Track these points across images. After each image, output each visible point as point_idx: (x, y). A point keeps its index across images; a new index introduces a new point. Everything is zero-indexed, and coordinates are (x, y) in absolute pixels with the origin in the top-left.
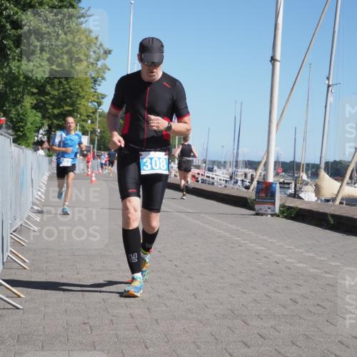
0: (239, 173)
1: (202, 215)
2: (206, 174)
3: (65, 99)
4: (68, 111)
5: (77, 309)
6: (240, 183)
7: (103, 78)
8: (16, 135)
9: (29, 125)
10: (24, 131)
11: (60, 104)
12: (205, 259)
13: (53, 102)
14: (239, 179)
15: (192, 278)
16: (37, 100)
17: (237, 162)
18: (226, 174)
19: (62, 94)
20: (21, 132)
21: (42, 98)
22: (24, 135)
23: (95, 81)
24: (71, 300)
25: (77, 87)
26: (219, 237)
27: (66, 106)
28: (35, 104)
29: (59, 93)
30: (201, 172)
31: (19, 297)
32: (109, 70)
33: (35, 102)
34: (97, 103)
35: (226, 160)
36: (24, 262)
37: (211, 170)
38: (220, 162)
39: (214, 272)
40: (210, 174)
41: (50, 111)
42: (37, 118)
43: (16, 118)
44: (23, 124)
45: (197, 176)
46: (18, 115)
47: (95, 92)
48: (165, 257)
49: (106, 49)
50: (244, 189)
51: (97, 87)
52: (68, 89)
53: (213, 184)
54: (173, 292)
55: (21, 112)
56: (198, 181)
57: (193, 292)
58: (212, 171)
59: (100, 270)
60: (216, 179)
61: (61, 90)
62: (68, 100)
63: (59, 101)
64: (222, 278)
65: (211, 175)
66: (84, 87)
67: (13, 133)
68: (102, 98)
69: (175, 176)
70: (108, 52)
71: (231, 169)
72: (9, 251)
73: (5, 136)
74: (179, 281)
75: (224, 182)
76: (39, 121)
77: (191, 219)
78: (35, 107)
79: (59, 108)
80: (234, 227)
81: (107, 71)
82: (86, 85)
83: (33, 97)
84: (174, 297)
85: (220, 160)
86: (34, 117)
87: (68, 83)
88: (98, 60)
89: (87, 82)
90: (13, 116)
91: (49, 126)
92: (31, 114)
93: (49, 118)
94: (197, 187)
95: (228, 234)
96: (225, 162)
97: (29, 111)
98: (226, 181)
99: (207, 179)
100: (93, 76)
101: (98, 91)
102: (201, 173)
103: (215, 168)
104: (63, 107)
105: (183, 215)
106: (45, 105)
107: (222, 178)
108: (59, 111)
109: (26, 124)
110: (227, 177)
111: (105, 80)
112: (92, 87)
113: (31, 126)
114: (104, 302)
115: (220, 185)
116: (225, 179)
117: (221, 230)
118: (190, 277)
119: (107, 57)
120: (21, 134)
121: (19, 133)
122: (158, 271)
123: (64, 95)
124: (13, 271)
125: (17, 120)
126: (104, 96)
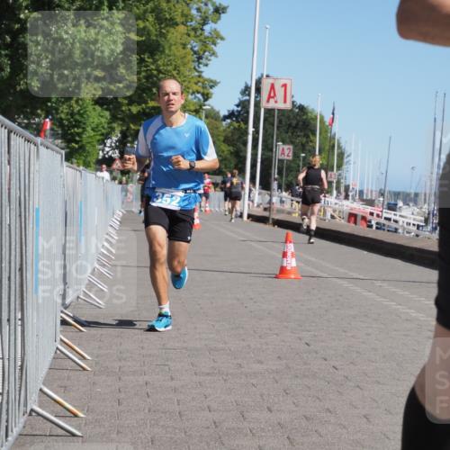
1: (379, 283)
2: (385, 215)
3: (150, 89)
4: (154, 108)
5: (171, 438)
7: (214, 54)
8: (68, 147)
9: (90, 132)
10: (81, 141)
11: (140, 97)
12: (384, 357)
15: (361, 389)
18: (418, 214)
19: (144, 80)
20: (77, 142)
22: (82, 148)
23: (200, 58)
24: (162, 423)
25: (170, 68)
26: (407, 320)
27: (152, 100)
28: (100, 98)
29: (139, 79)
30: (376, 210)
31: (76, 416)
32: (222, 39)
34: (203, 95)
36: (83, 358)
37: (392, 207)
38: (408, 195)
39: (398, 380)
40: (391, 215)
41: (124, 108)
42: (103, 120)
43: (68, 120)
44: (80, 130)
45: (369, 217)
46: (72, 114)
47: (199, 76)
48: (316, 353)
49: (217, 4)
52: (155, 72)
53: (396, 230)
54: (330, 412)
55: (77, 108)
56: (371, 226)
57: (364, 412)
58: (394, 210)
59: (208, 374)
60: (401, 223)
61: (143, 74)
63: (139, 92)
65: (393, 217)
66: (182, 68)
67: (63, 145)
68: (211, 87)
69: (333, 217)
70: (219, 11)
71: (426, 206)
72: (58, 339)
73: (53, 150)
74: (341, 394)
75: (415, 228)
76: (106, 126)
77: (358, 289)
78: (100, 102)
79: (139, 104)
80: (432, 303)
81: (219, 41)
82: (184, 65)
84: (333, 420)
85: (408, 191)
87: (155, 61)
88: (204, 24)
89: (186, 60)
90: (63, 116)
91: (122, 132)
92: (93, 114)
93: (122, 119)
94: (370, 236)
96: (416, 195)
97: (90, 108)
98: (418, 227)
99: (386, 222)
100: (196, 49)
101: (204, 75)
102: (375, 213)
103: (400, 204)
104: (146, 103)
105: (345, 283)
107: (412, 222)
108: (139, 108)
109: (84, 129)
110: (420, 220)
111: (216, 56)
112: (195, 68)
113: (92, 133)
114: (216, 427)
115: (408, 233)
116: (416, 223)
117: (410, 308)
118: (358, 386)
119: (219, 18)
120: (77, 146)
121: (74, 144)
122: (305, 376)
123: (147, 81)
124: (66, 374)
125: (70, 122)
126: (213, 84)
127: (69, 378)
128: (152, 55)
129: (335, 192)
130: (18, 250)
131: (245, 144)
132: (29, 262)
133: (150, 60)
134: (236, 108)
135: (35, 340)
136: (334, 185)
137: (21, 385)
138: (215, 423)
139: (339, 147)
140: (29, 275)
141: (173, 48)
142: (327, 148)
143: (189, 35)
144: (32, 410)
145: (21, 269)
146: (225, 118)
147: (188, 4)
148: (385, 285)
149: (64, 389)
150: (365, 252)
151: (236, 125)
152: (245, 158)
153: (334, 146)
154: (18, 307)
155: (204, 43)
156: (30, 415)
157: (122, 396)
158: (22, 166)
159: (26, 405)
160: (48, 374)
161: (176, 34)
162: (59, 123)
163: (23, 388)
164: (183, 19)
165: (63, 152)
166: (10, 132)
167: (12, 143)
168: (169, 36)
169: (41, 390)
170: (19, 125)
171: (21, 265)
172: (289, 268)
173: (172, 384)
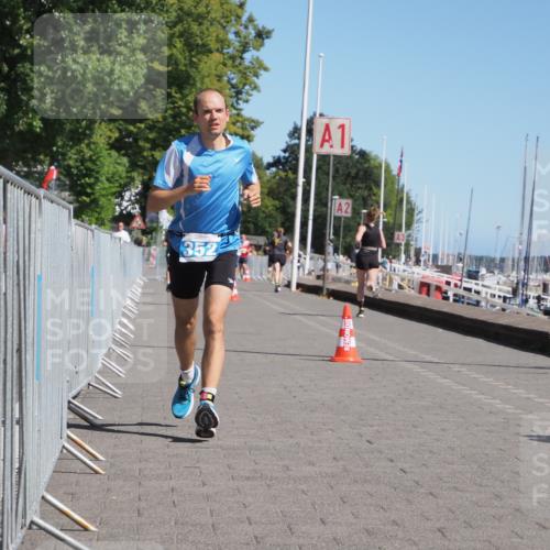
0: (531, 283)
1: (456, 368)
2: (465, 285)
3: (178, 130)
6: (532, 302)
7: (256, 88)
8: (78, 201)
10: (93, 194)
11: (166, 140)
13: (151, 136)
14: (532, 294)
15: (435, 497)
16: (120, 131)
17: (527, 259)
18: (505, 284)
19: (170, 120)
20: (88, 195)
21: (131, 128)
22: (95, 202)
23: (239, 93)
24: (191, 538)
26: (491, 412)
28: (117, 140)
29: (165, 118)
30: (453, 279)
31: (86, 529)
32: (266, 69)
33: (117, 135)
35: (504, 256)
36: (95, 459)
37: (473, 275)
38: (493, 260)
39: (481, 486)
40: (471, 284)
41: (145, 154)
42: (120, 168)
43: (77, 168)
44: (92, 180)
45: (445, 287)
46: (83, 161)
47: (238, 115)
48: (381, 452)
49: (260, 27)
50: (541, 316)
51: (242, 105)
52: (184, 110)
53: (478, 304)
54: (397, 524)
55: (88, 154)
56: (447, 298)
57: (438, 525)
58: (476, 279)
59: (248, 478)
60: (483, 295)
61: (170, 112)
62: (183, 132)
63: (164, 134)
64: (498, 497)
65: (474, 287)
67: (72, 198)
68: (253, 128)
69: (400, 287)
70: (262, 35)
71: (514, 274)
72: (65, 436)
73: (58, 204)
74: (410, 502)
75: (501, 300)
76: (124, 175)
77: (431, 375)
78: (117, 146)
80: (521, 392)
81: (262, 72)
83: (111, 126)
84: (400, 534)
86: (113, 164)
87: (184, 97)
88: (244, 51)
90: (71, 163)
91: (144, 183)
92: (108, 160)
93: (144, 167)
94: (445, 310)
95: (509, 409)
96: (502, 260)
97: (105, 153)
98: (505, 299)
99: (465, 293)
100: (234, 81)
101: (243, 113)
102: (453, 282)
103: (483, 271)
105: (416, 368)
106: (136, 140)
107: (497, 293)
109: (97, 179)
110: (507, 290)
111: (259, 91)
112: (232, 106)
113: (107, 185)
114: (258, 542)
115: (493, 306)
116: (502, 294)
117: (494, 398)
118: (431, 494)
119: (262, 45)
120: (87, 200)
121: (84, 198)
122: (366, 481)
123: (175, 120)
124: (73, 478)
125: (80, 171)
126: (255, 124)
127: (77, 483)
128: (180, 88)
129: (403, 257)
130: (16, 327)
131: (294, 197)
132: (29, 340)
133: (178, 95)
134: (282, 154)
135: (36, 435)
136: (403, 248)
137: (18, 491)
138: (256, 538)
139: (409, 202)
140: (28, 357)
141: (206, 80)
142: (394, 203)
143: (225, 65)
144: (32, 522)
145: (19, 350)
146: (270, 166)
147: (224, 27)
148: (464, 369)
149: (71, 497)
150: (441, 330)
151: (283, 174)
152: (293, 215)
153: (402, 200)
154: (16, 396)
155: (244, 75)
156: (30, 528)
157: (143, 504)
158: (21, 223)
159: (24, 516)
160: (52, 478)
161: (209, 63)
162: (66, 171)
163: (21, 495)
164: (218, 46)
165: (71, 207)
166: (6, 182)
167: (9, 195)
168: (202, 66)
169: (43, 498)
170: (18, 173)
171: (20, 344)
172: (346, 349)
173: (205, 490)
